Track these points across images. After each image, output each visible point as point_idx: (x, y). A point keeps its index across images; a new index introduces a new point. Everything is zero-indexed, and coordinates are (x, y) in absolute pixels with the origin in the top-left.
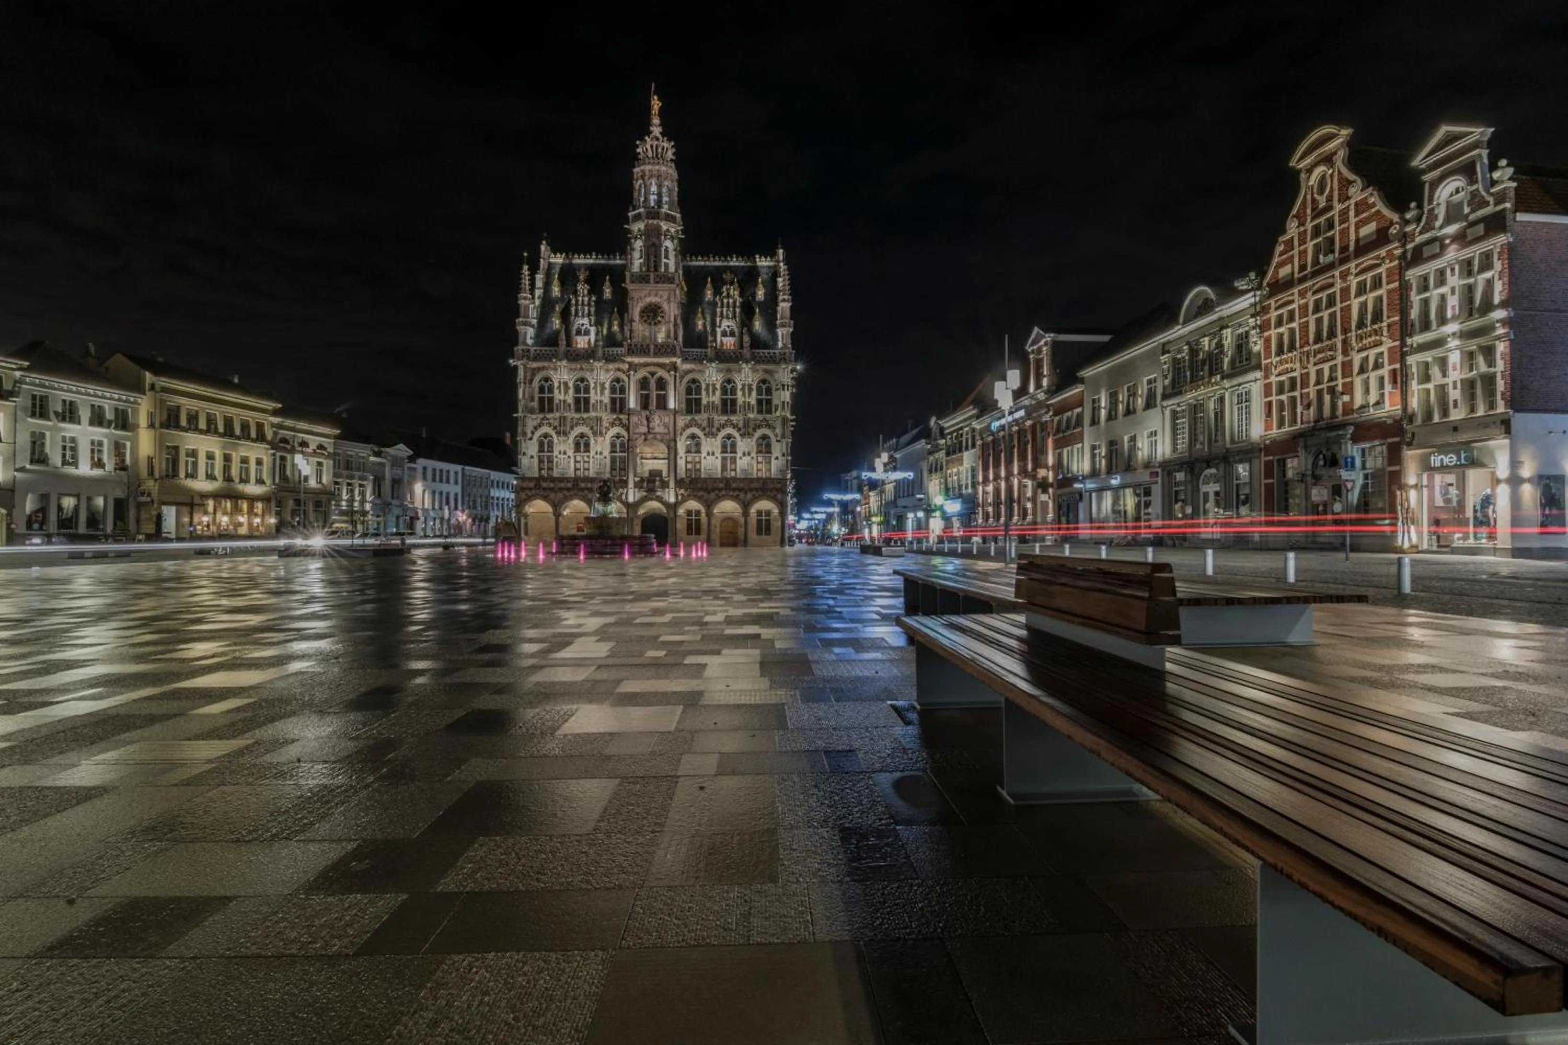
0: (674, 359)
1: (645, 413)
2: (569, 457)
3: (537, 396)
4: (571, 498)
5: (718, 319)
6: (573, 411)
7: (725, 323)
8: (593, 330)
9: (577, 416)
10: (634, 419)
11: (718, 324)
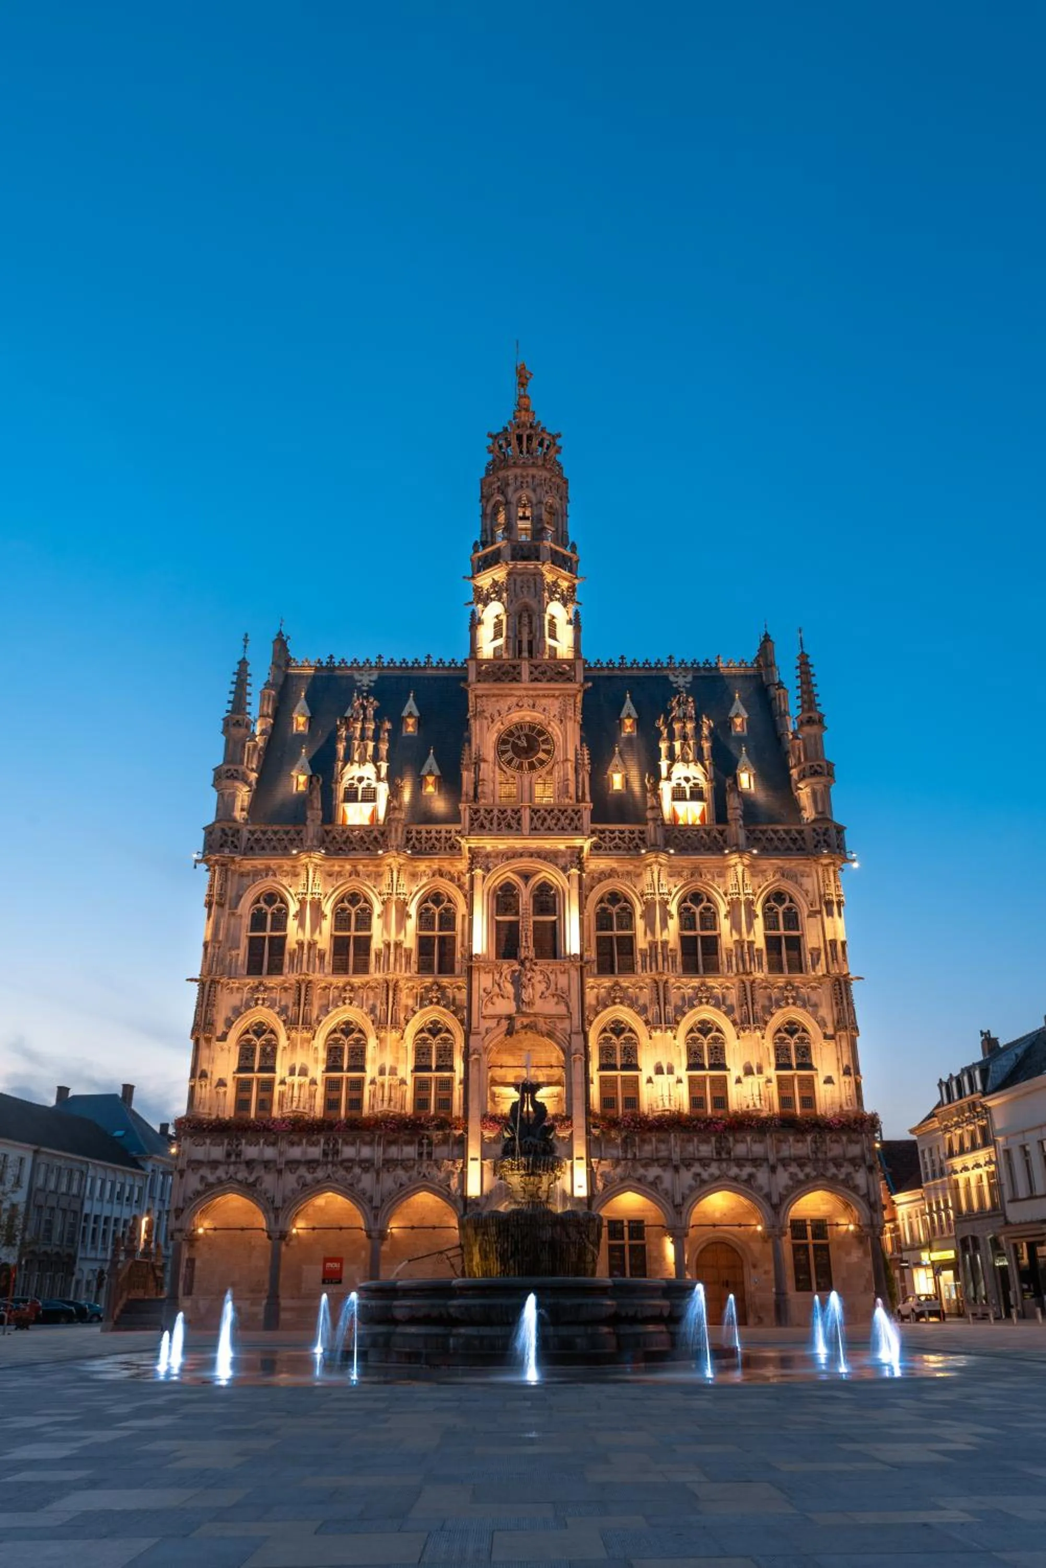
0: (578, 842)
1: (509, 967)
2: (313, 1082)
3: (245, 935)
4: (317, 1188)
5: (664, 764)
6: (328, 969)
7: (680, 770)
8: (383, 789)
9: (340, 980)
10: (483, 981)
11: (664, 773)
